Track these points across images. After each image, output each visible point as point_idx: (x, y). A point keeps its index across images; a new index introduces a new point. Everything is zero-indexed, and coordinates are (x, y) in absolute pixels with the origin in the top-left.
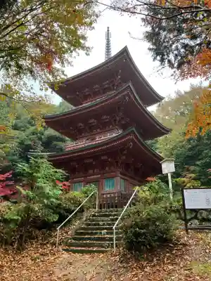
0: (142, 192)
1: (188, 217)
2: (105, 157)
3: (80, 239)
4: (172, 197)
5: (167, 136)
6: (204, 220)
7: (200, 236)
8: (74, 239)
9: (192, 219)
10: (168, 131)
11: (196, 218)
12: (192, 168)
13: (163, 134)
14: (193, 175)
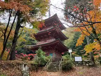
0: (64, 57)
1: (76, 63)
2: (50, 47)
3: (50, 69)
4: (71, 58)
5: (68, 40)
6: (79, 64)
7: (78, 67)
8: (49, 69)
9: (76, 64)
10: (68, 38)
11: (77, 63)
12: (75, 50)
13: (66, 39)
14: (76, 52)
